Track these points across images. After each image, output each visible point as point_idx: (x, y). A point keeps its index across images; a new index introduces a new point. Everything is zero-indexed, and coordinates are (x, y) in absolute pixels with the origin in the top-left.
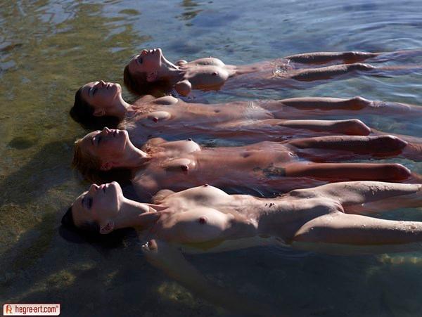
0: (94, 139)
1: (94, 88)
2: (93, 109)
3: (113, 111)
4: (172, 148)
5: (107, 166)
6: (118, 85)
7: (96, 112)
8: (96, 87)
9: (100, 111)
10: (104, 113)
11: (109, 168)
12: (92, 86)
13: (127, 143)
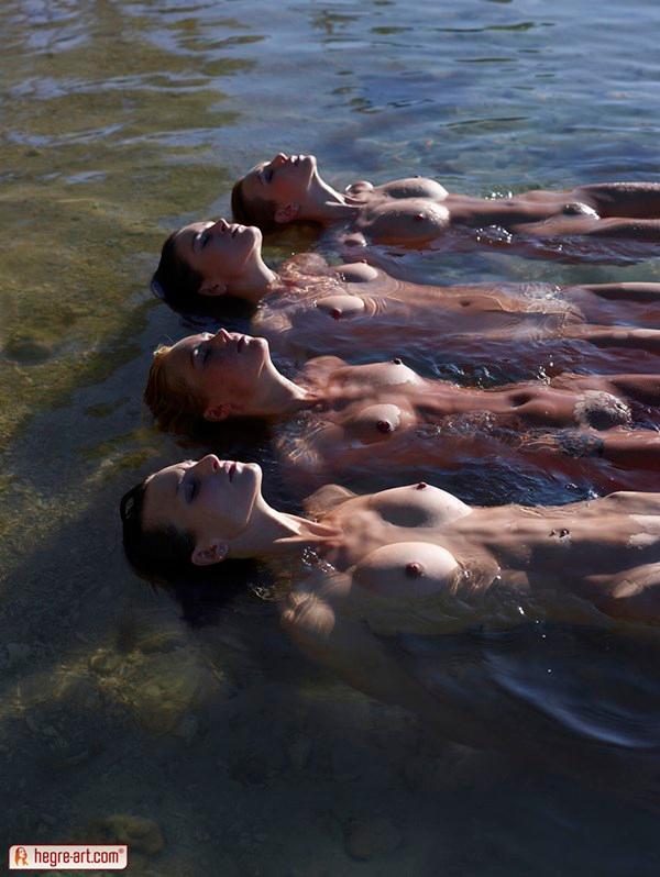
0: (196, 352)
1: (204, 233)
2: (199, 278)
3: (242, 287)
4: (360, 378)
5: (217, 413)
6: (256, 230)
7: (205, 286)
8: (208, 234)
9: (215, 284)
10: (223, 289)
11: (223, 416)
12: (201, 230)
13: (265, 367)
